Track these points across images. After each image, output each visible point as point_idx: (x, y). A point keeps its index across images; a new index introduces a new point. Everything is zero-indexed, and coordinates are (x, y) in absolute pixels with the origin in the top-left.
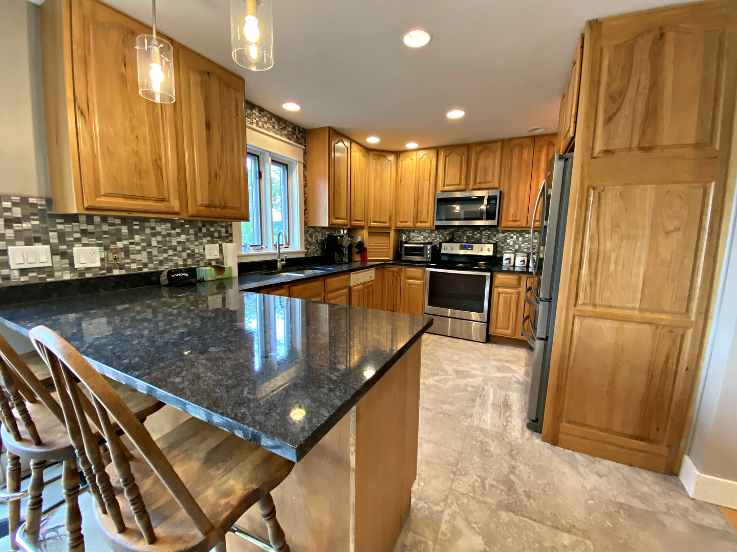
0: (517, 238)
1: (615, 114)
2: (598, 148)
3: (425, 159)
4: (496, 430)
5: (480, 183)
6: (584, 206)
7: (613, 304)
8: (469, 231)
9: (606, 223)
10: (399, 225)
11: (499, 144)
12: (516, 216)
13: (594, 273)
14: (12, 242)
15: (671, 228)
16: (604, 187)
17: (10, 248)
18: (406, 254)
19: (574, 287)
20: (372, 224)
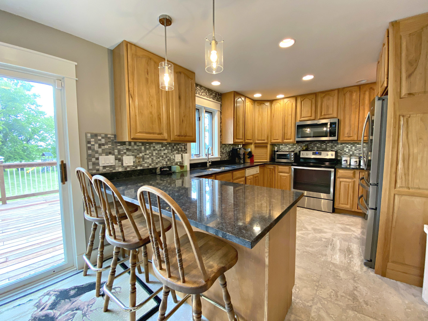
0: (351, 148)
1: (413, 72)
2: (404, 92)
3: (288, 103)
4: (343, 265)
5: (324, 115)
6: (397, 126)
7: (421, 187)
8: (318, 143)
9: (413, 137)
10: (273, 141)
11: (336, 92)
12: (350, 134)
13: (407, 168)
14: (101, 155)
16: (410, 115)
17: (100, 157)
18: (278, 158)
19: (394, 176)
20: (256, 141)
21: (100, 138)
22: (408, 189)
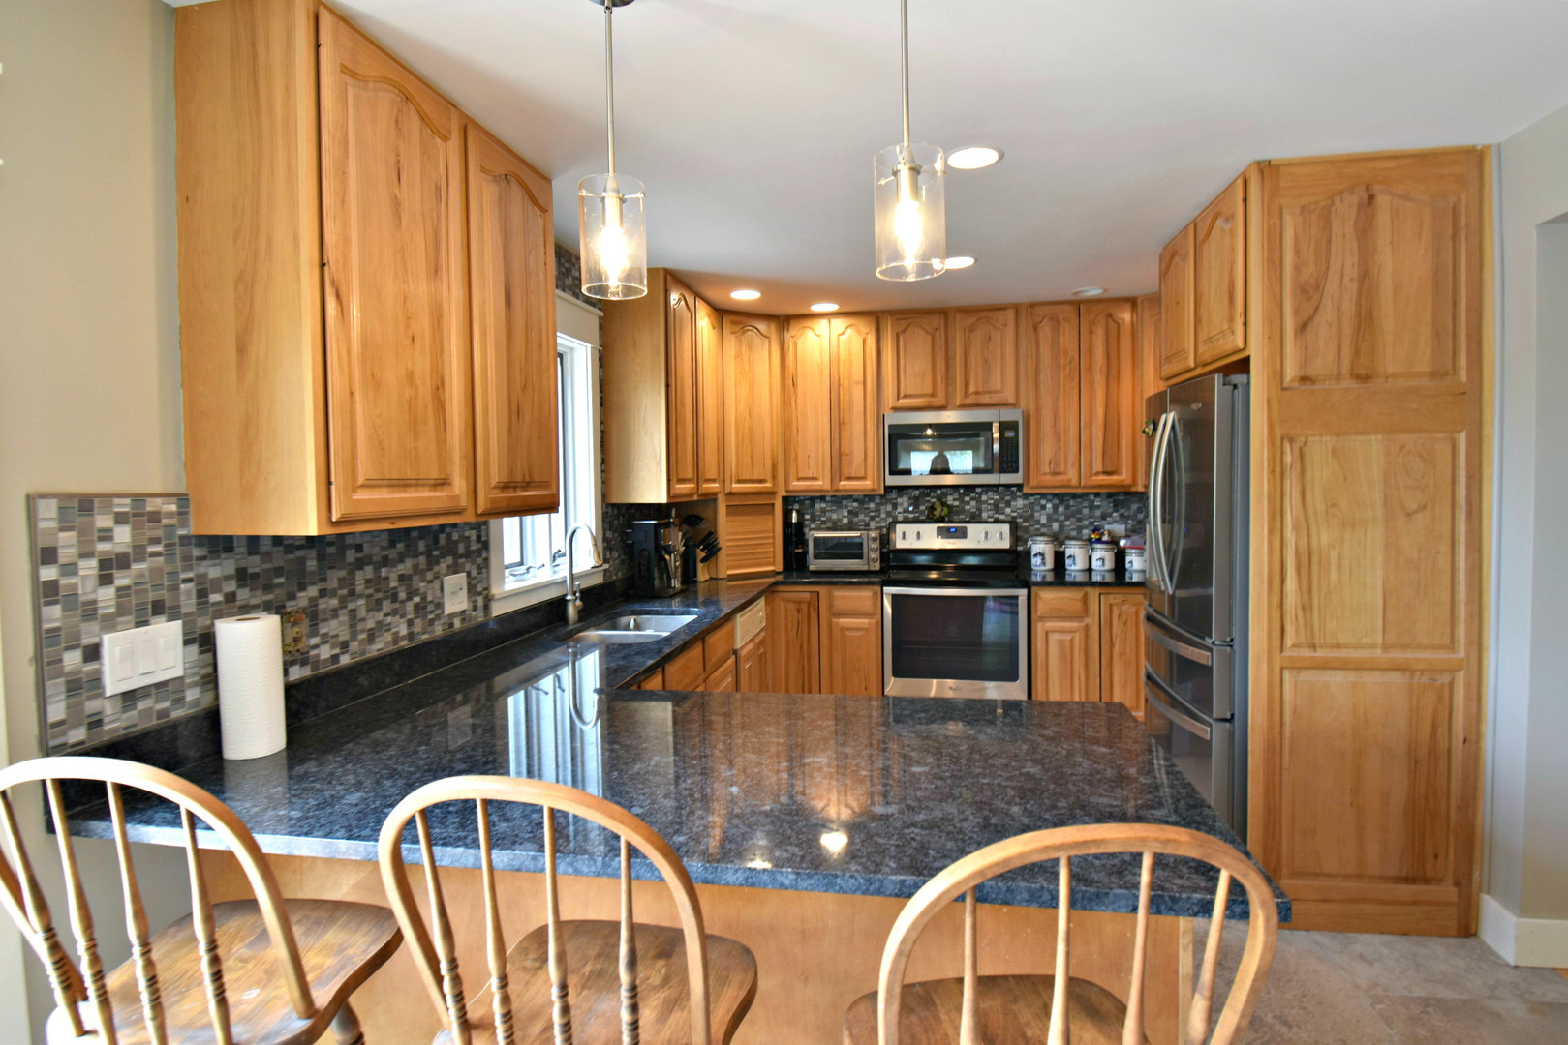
0: (1055, 508)
1: (1311, 318)
2: (1291, 372)
3: (850, 337)
5: (977, 393)
6: (1278, 469)
7: (1342, 641)
8: (951, 494)
9: (1317, 501)
10: (796, 484)
11: (1011, 313)
12: (1057, 464)
13: (1307, 590)
14: (110, 624)
15: (1413, 506)
16: (1306, 438)
17: (107, 639)
18: (816, 557)
19: (1276, 615)
20: (734, 485)
21: (103, 521)
22: (1312, 649)
